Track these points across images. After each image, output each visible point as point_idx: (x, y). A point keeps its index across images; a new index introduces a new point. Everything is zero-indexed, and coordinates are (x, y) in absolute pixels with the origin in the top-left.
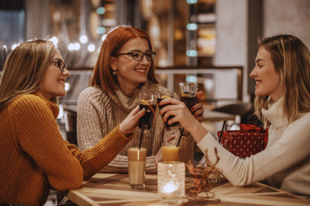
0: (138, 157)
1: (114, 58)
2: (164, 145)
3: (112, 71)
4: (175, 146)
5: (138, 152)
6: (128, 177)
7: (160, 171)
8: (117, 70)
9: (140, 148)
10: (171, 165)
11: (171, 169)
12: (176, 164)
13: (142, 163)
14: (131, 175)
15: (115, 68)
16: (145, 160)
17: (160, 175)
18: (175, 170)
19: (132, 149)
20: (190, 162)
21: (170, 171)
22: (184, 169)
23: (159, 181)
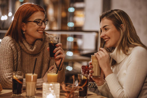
0: (32, 80)
1: (24, 24)
2: (48, 72)
3: (22, 31)
4: (55, 73)
5: (32, 77)
6: (25, 92)
7: (45, 88)
8: (26, 31)
9: (33, 74)
10: (51, 85)
11: (51, 87)
12: (55, 84)
13: (34, 83)
14: (27, 90)
15: (24, 29)
16: (36, 81)
17: (45, 91)
18: (54, 87)
19: (28, 74)
20: (63, 83)
21: (50, 88)
22: (59, 87)
23: (43, 95)
